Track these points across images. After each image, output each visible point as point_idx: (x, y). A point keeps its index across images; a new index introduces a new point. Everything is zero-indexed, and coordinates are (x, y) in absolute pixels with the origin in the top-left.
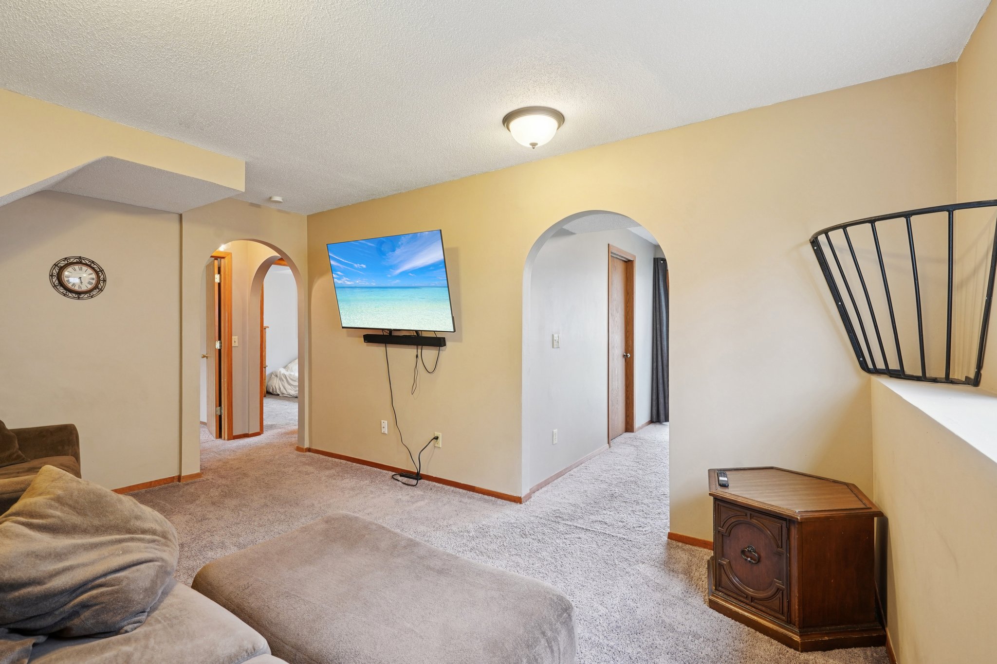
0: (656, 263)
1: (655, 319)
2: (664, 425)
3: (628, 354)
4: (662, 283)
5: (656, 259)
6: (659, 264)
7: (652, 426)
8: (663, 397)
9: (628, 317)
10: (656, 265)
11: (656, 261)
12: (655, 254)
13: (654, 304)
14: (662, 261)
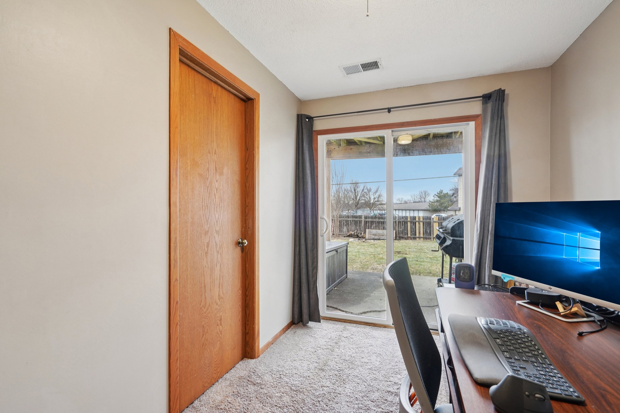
0: (300, 121)
3: (246, 241)
4: (307, 146)
5: (300, 116)
6: (303, 122)
7: (299, 332)
9: (247, 185)
10: (300, 123)
11: (300, 118)
12: (298, 111)
13: (297, 172)
14: (307, 119)
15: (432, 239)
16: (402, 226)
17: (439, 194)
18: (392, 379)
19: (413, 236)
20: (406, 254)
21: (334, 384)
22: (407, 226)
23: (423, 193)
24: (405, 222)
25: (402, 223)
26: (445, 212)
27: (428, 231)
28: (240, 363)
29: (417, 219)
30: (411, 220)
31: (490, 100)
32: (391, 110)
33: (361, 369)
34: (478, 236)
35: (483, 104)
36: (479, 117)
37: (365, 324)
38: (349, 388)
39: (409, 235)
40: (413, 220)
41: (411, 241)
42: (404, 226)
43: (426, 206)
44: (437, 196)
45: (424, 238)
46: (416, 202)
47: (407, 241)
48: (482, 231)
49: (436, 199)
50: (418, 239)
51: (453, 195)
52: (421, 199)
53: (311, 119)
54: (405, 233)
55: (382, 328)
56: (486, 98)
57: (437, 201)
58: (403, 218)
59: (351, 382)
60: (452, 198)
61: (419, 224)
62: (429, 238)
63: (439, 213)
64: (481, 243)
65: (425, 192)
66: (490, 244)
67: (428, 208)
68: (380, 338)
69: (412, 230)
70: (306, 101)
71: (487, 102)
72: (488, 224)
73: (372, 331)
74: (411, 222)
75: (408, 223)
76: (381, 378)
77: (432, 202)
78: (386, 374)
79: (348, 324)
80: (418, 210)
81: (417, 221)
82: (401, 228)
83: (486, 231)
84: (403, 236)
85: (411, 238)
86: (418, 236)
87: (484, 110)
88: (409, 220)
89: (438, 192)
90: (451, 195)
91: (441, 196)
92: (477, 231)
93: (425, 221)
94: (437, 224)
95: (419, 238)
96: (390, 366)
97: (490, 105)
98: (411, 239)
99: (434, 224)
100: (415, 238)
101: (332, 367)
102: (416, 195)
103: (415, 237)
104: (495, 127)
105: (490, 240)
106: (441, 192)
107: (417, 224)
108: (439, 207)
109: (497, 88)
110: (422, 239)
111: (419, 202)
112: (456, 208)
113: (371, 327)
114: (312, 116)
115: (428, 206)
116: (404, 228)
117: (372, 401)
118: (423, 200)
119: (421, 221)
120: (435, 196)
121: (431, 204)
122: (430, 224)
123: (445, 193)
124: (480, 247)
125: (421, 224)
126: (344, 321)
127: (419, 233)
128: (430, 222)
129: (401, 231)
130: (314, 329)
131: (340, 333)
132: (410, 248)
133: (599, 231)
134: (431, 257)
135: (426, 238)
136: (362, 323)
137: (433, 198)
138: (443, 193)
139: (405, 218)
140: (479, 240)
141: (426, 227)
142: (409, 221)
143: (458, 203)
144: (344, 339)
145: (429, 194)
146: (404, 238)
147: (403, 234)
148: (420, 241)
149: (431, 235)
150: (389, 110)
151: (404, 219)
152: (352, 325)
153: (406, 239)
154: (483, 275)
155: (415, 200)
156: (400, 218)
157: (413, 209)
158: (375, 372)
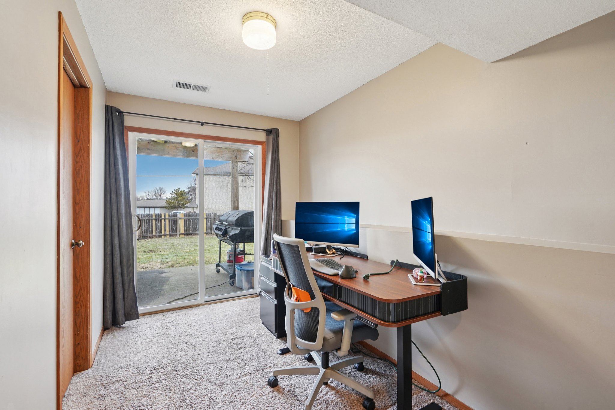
0: (110, 113)
1: (108, 187)
2: (124, 328)
3: (81, 242)
4: (118, 138)
5: (109, 108)
6: (114, 115)
7: (119, 334)
8: (122, 291)
10: (110, 116)
11: (109, 110)
12: (106, 102)
13: (107, 167)
14: (118, 112)
15: (178, 236)
16: (146, 225)
17: (176, 191)
18: (228, 333)
19: (159, 234)
20: (160, 252)
21: (190, 352)
22: (152, 224)
23: (158, 189)
24: (149, 220)
25: (147, 221)
26: (182, 209)
27: (174, 228)
28: (73, 378)
29: (163, 217)
30: (157, 217)
31: (272, 134)
32: (204, 124)
33: (202, 336)
34: (266, 224)
35: (266, 135)
36: (264, 143)
37: (180, 309)
38: (203, 349)
39: (154, 233)
40: (159, 217)
41: (156, 239)
42: (148, 224)
43: (163, 204)
44: (174, 193)
45: (170, 235)
46: (150, 199)
47: (153, 239)
48: (268, 220)
49: (173, 196)
50: (163, 237)
51: (188, 193)
52: (156, 196)
53: (121, 113)
54: (149, 232)
55: (197, 308)
56: (269, 132)
57: (174, 198)
58: (147, 215)
59: (202, 345)
60: (188, 195)
61: (165, 221)
62: (174, 235)
63: (176, 211)
64: (267, 228)
65: (161, 189)
66: (273, 229)
67: (165, 205)
68: (200, 314)
69: (158, 228)
70: (114, 92)
71: (269, 135)
72: (271, 216)
73: (190, 311)
74: (157, 220)
75: (153, 221)
76: (221, 335)
77: (170, 199)
78: (222, 331)
79: (164, 313)
80: (155, 208)
81: (163, 219)
82: (145, 227)
83: (270, 220)
84: (147, 235)
85: (156, 236)
86: (164, 234)
87: (268, 139)
88: (154, 217)
89: (176, 190)
90: (187, 192)
91: (179, 194)
92: (265, 220)
93: (170, 218)
94: (183, 220)
95: (165, 235)
96: (222, 327)
97: (271, 137)
98: (156, 238)
99: (180, 220)
100: (160, 236)
101: (177, 343)
102: (150, 192)
103: (161, 234)
104: (275, 152)
105: (273, 226)
106: (179, 189)
107: (163, 221)
108: (176, 205)
109: (275, 128)
110: (168, 236)
111: (154, 199)
112: (194, 205)
113: (187, 309)
114: (123, 111)
115: (165, 203)
116: (148, 227)
117: (225, 348)
118: (158, 197)
119: (167, 219)
120: (172, 193)
121: (168, 201)
122: (176, 221)
123: (182, 190)
124: (267, 232)
125: (167, 221)
126: (159, 312)
127: (165, 231)
128: (176, 219)
129: (145, 230)
130: (133, 327)
131: (163, 321)
132: (161, 246)
133: (355, 214)
134: (187, 251)
135: (172, 235)
136: (177, 309)
137: (171, 195)
138: (180, 190)
139: (150, 216)
140: (266, 228)
141: (172, 224)
142: (154, 219)
143: (196, 200)
144: (170, 324)
145: (164, 191)
146: (148, 237)
147: (147, 232)
148: (166, 238)
149: (176, 232)
150: (202, 124)
151: (148, 217)
152: (169, 312)
153: (151, 237)
154: (269, 250)
155: (149, 196)
156: (144, 216)
157: (149, 206)
158: (214, 334)
